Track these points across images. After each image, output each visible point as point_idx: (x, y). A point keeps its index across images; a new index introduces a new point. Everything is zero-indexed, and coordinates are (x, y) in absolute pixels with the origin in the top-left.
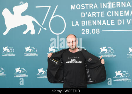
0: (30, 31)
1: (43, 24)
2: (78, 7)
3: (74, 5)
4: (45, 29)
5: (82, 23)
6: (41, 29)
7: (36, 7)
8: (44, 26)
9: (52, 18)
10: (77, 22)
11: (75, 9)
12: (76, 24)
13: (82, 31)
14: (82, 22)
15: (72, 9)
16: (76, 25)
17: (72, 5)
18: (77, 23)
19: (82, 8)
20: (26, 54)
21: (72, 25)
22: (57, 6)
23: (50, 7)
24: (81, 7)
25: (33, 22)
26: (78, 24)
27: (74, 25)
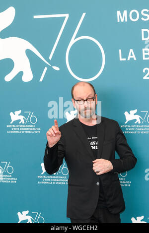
0: (21, 74)
1: (50, 58)
2: (134, 15)
3: (125, 12)
4: (57, 68)
5: (144, 54)
6: (46, 69)
7: (35, 17)
8: (53, 62)
9: (73, 41)
10: (131, 51)
11: (126, 20)
12: (130, 57)
13: (144, 72)
14: (143, 52)
15: (119, 21)
16: (129, 59)
17: (119, 13)
18: (132, 55)
19: (143, 19)
20: (11, 128)
21: (121, 59)
22: (84, 14)
23: (67, 16)
24: (141, 16)
25: (28, 52)
26: (134, 56)
27: (125, 59)
